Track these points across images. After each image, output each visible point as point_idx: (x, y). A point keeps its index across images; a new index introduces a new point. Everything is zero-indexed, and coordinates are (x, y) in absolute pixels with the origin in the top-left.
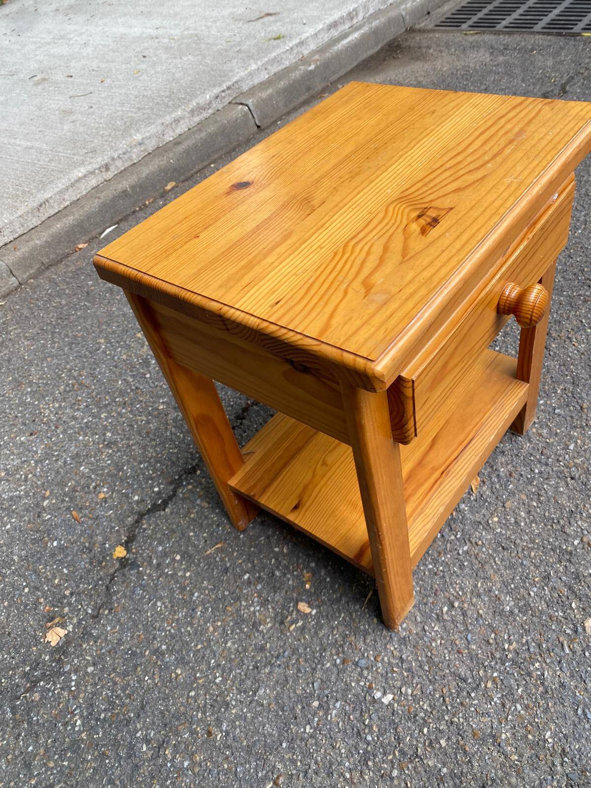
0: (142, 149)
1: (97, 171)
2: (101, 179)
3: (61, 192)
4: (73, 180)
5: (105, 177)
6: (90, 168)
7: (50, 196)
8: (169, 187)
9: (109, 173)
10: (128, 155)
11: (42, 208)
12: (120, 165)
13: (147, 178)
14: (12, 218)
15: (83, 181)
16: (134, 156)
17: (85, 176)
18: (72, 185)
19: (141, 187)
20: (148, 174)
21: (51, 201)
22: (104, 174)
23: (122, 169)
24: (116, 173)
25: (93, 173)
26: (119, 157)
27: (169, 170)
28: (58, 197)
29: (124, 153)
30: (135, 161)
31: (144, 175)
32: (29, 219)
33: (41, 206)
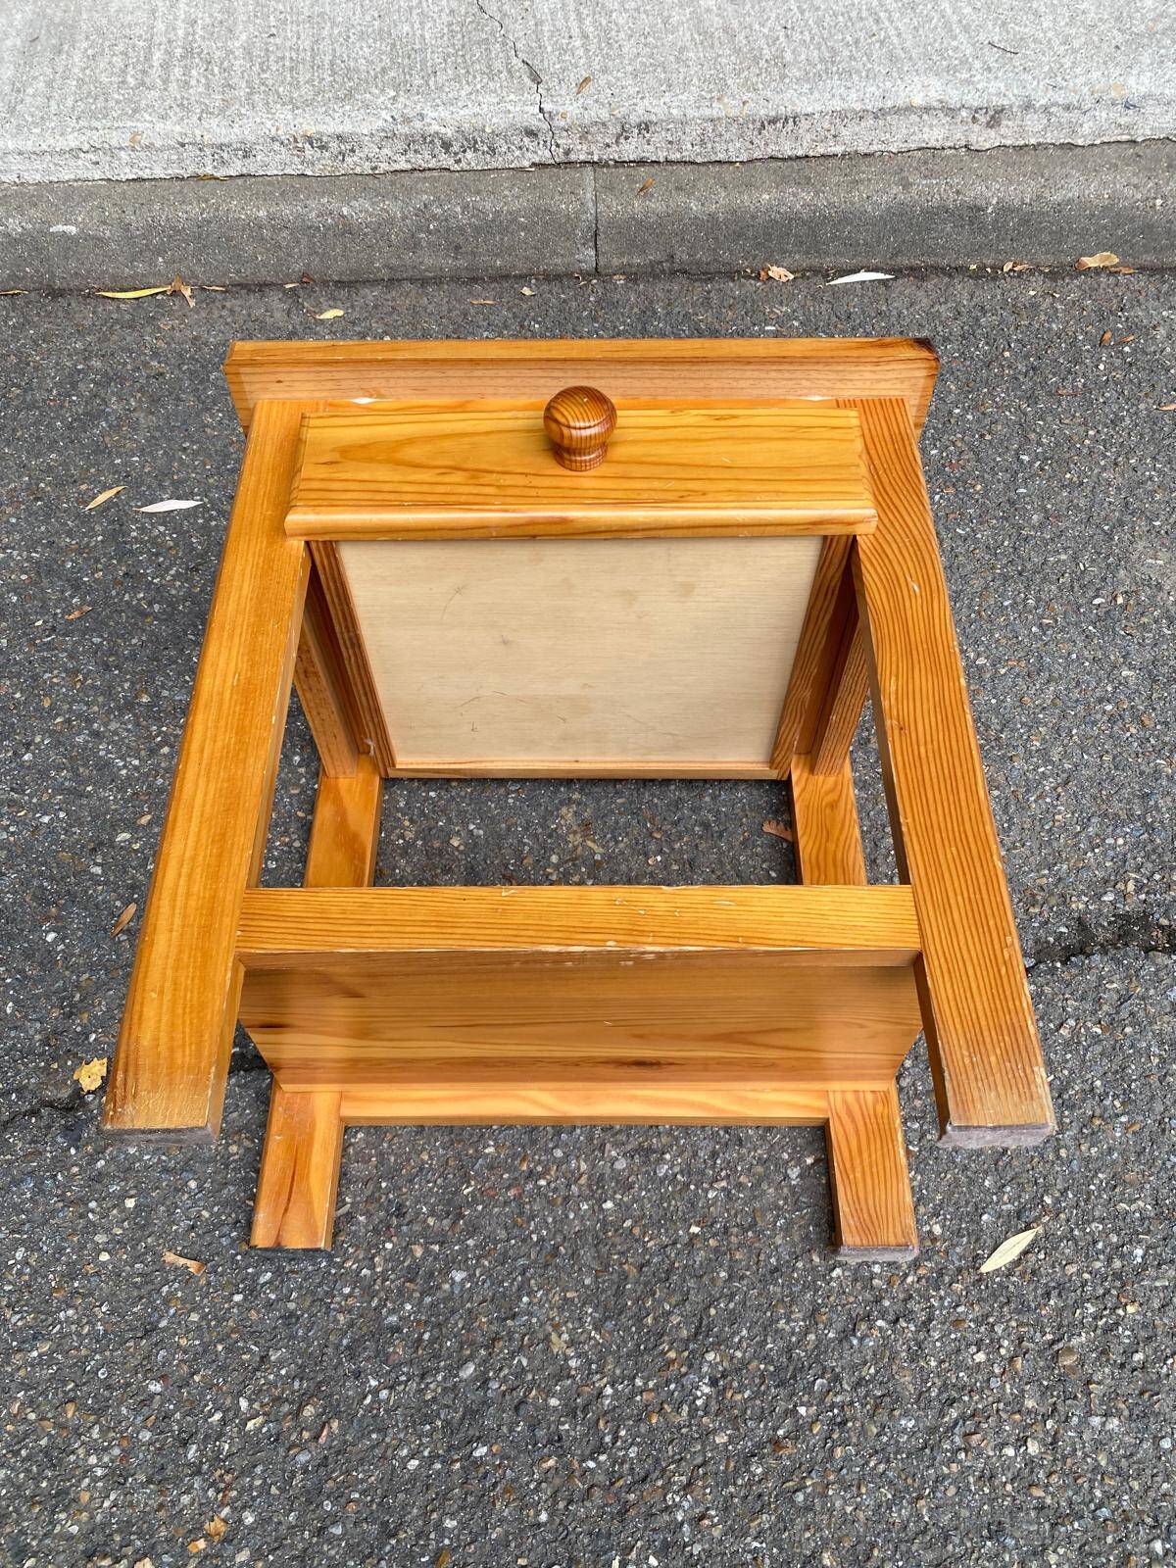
0: (1122, 121)
1: (964, 113)
2: (959, 137)
3: (842, 116)
4: (889, 104)
5: (973, 139)
6: (954, 97)
7: (810, 110)
8: (1091, 262)
9: (992, 133)
10: (1074, 115)
11: (770, 128)
12: (1035, 130)
13: (1058, 208)
14: (691, 113)
15: (914, 118)
16: (1086, 129)
17: (927, 109)
18: (880, 114)
19: (1025, 221)
20: (1070, 201)
21: (804, 124)
22: (976, 128)
23: (1033, 141)
24: (1008, 142)
25: (951, 111)
26: (1046, 109)
27: (1132, 220)
28: (826, 126)
29: (1067, 108)
30: (1080, 142)
31: (1057, 197)
32: (727, 136)
33: (773, 121)
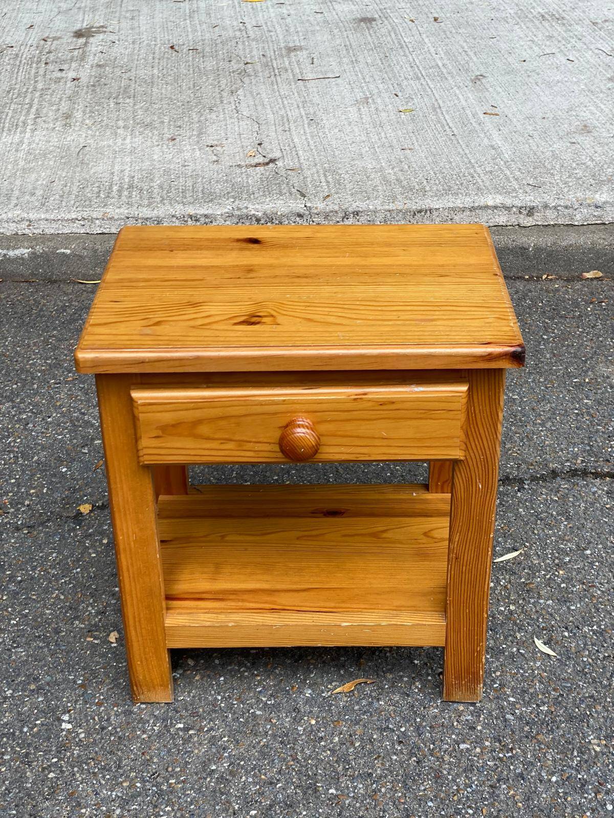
0: (596, 214)
1: (514, 209)
2: (513, 220)
3: (453, 209)
4: (476, 205)
5: (521, 221)
6: (508, 202)
7: (437, 207)
8: (589, 275)
9: (531, 219)
10: (571, 211)
11: (419, 215)
12: (551, 217)
13: (566, 248)
14: (379, 208)
15: (490, 211)
16: (578, 217)
17: (496, 207)
18: (472, 209)
19: (550, 254)
20: (571, 245)
21: (435, 213)
22: (522, 216)
23: (552, 223)
24: (540, 223)
25: (508, 209)
26: (555, 208)
27: (605, 255)
28: (446, 214)
29: (566, 207)
30: (576, 223)
31: (564, 244)
32: (397, 218)
33: (420, 212)
